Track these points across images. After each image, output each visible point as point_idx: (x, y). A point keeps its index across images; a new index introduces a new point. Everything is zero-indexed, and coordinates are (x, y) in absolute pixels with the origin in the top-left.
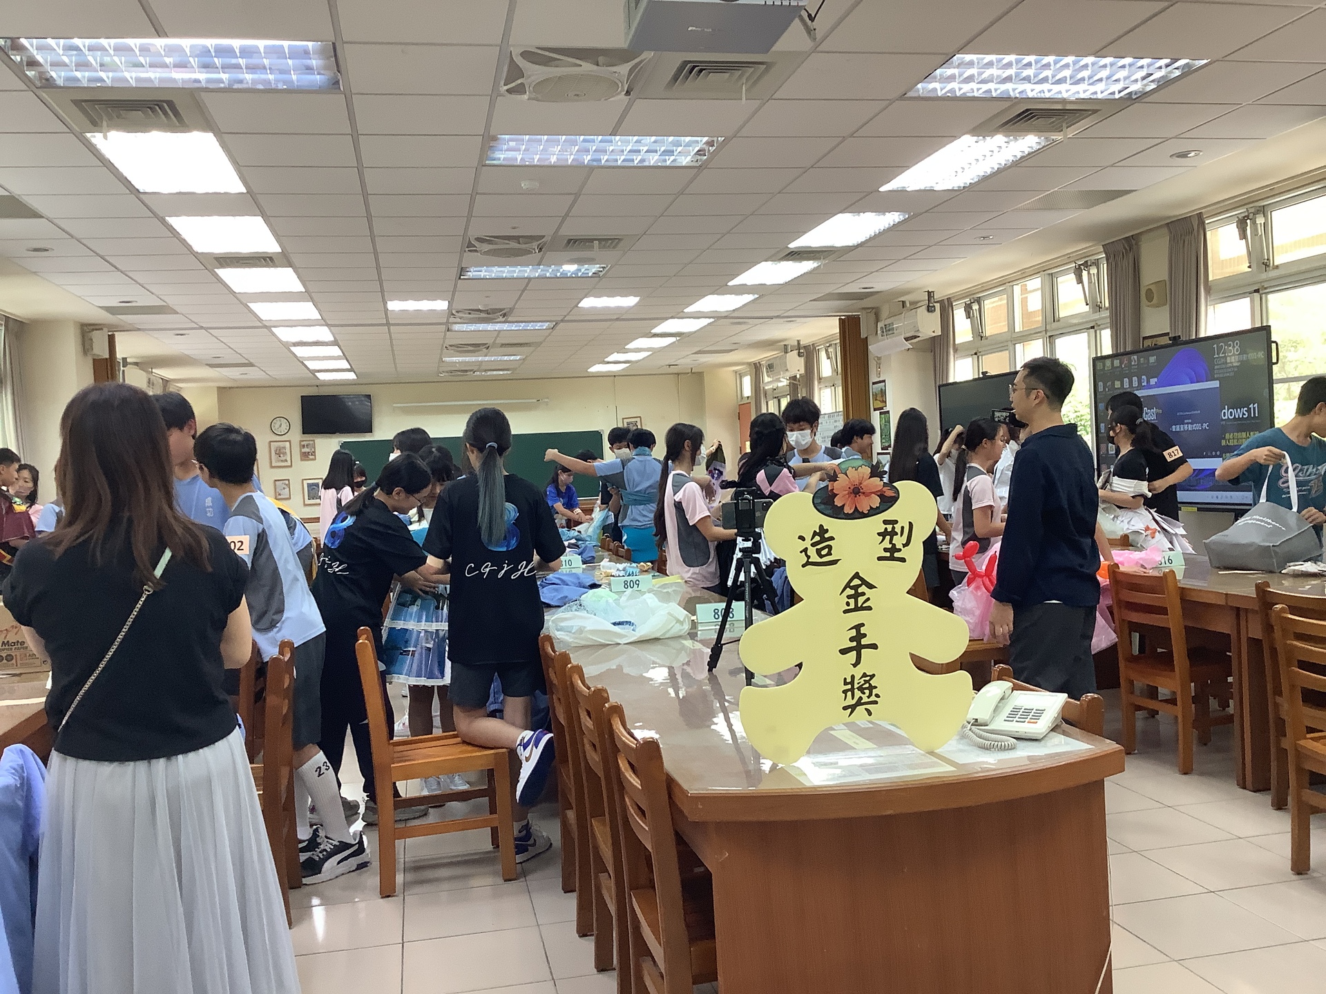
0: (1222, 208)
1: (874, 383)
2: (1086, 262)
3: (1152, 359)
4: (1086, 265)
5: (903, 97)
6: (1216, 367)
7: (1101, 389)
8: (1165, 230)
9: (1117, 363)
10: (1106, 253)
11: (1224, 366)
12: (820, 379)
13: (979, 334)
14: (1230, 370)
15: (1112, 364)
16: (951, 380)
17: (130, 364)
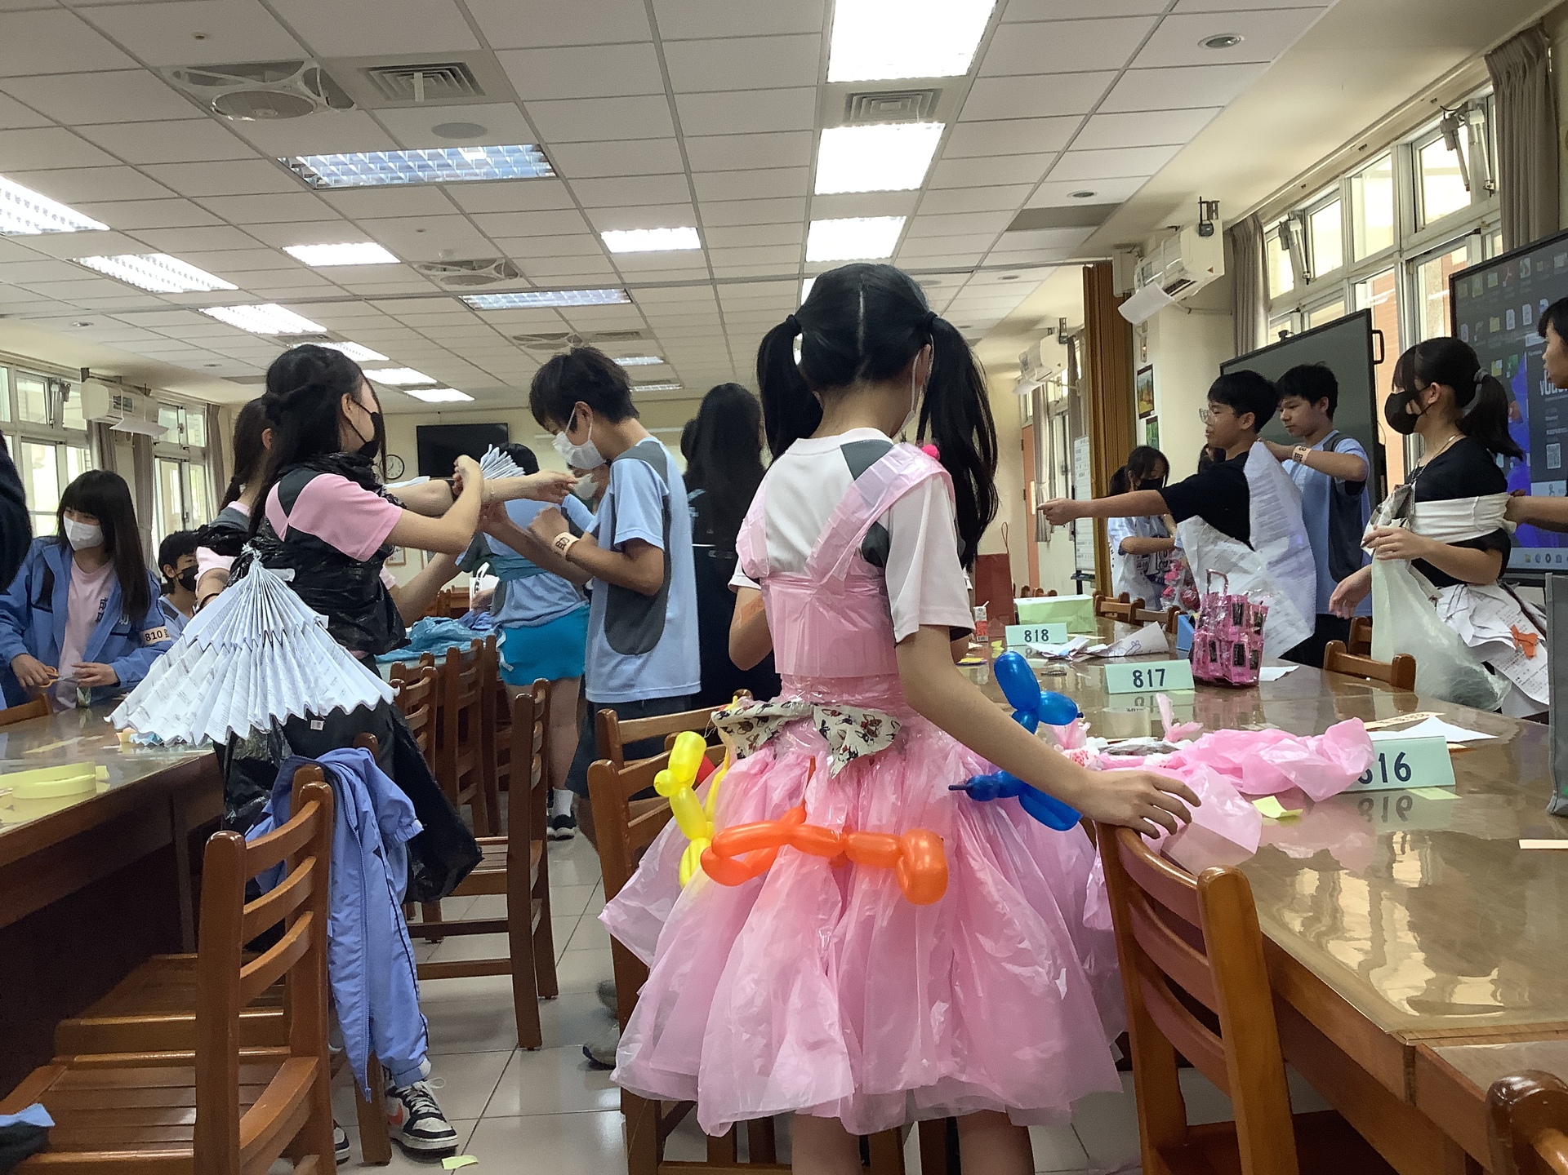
1: (1140, 372)
2: (1465, 105)
3: (1560, 260)
4: (1464, 110)
10: (1496, 84)
13: (1304, 277)
15: (1485, 281)
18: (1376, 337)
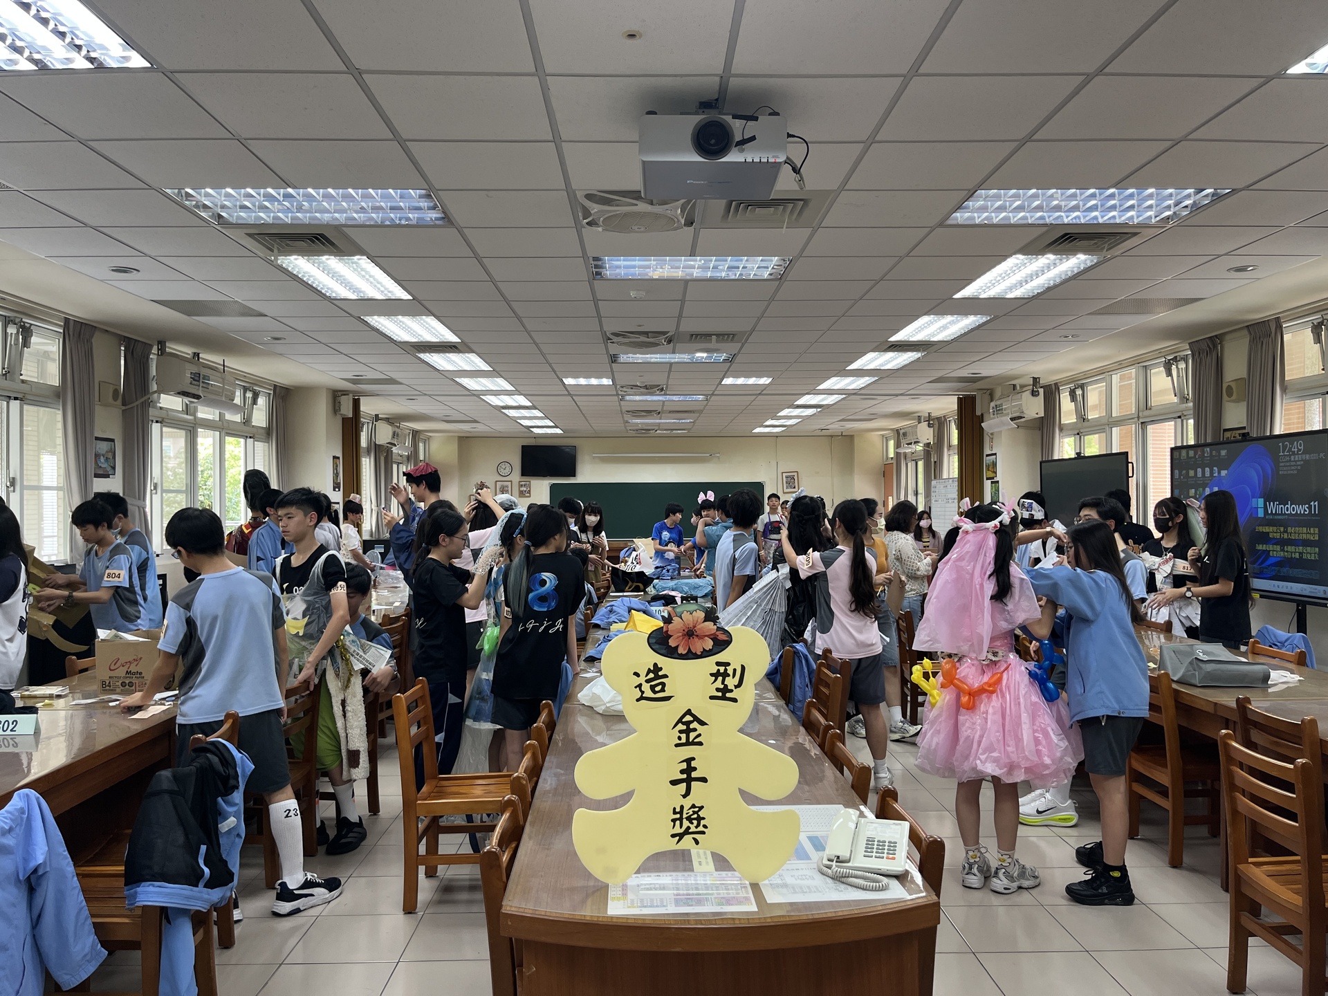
0: (1298, 314)
1: (987, 456)
2: (1176, 357)
3: (1223, 453)
4: (1175, 359)
5: (941, 224)
6: (1281, 464)
7: (1177, 476)
8: (1245, 332)
9: (1191, 453)
10: (1192, 351)
11: (1288, 464)
12: (950, 446)
13: (1082, 418)
14: (1293, 468)
15: (1188, 453)
16: (1056, 457)
17: (382, 419)
18: (1130, 465)
